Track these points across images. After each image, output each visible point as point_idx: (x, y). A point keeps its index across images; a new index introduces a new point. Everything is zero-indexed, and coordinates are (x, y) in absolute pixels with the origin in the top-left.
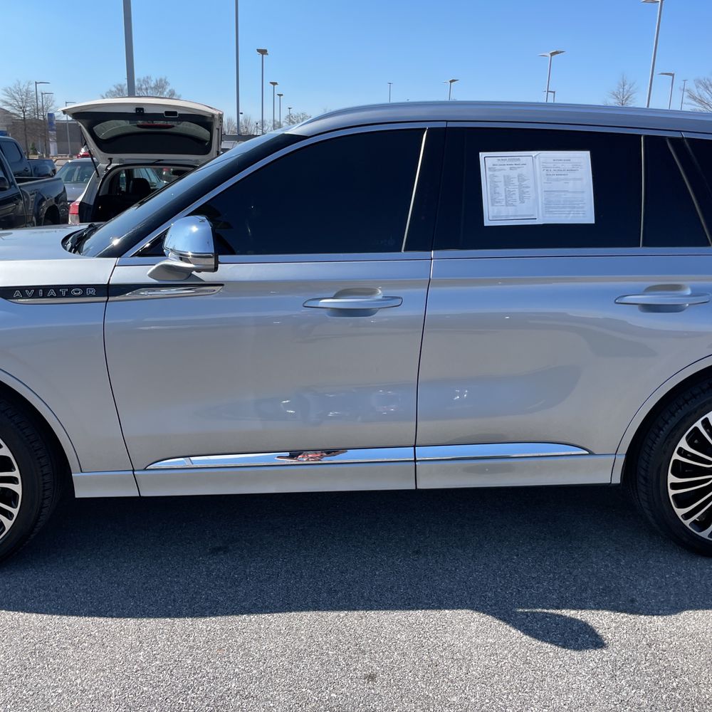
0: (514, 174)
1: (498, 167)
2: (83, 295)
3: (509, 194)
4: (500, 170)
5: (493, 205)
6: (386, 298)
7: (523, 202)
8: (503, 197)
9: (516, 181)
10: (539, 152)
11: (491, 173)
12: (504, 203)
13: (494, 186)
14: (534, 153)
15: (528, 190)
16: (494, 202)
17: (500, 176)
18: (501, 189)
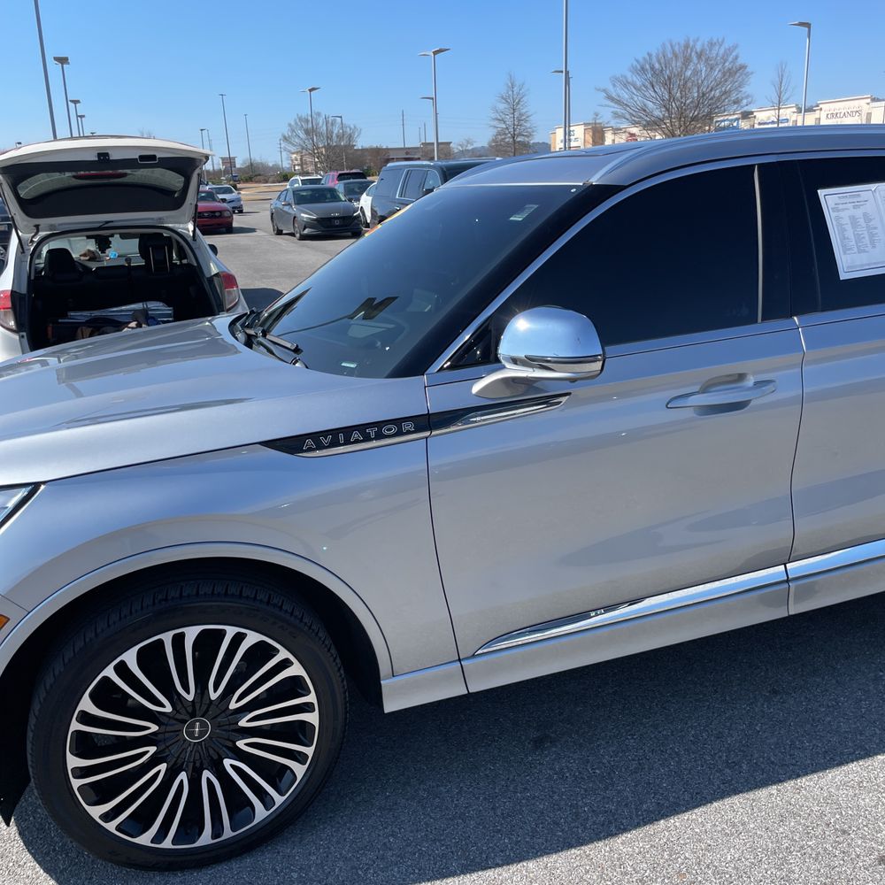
0: (859, 213)
1: (841, 207)
2: (399, 433)
3: (858, 238)
4: (843, 210)
5: (845, 253)
6: (758, 384)
7: (874, 247)
8: (854, 243)
9: (862, 221)
10: (877, 185)
11: (836, 214)
12: (856, 250)
13: (842, 230)
14: (873, 186)
15: (876, 231)
16: (846, 250)
17: (845, 215)
18: (850, 233)
